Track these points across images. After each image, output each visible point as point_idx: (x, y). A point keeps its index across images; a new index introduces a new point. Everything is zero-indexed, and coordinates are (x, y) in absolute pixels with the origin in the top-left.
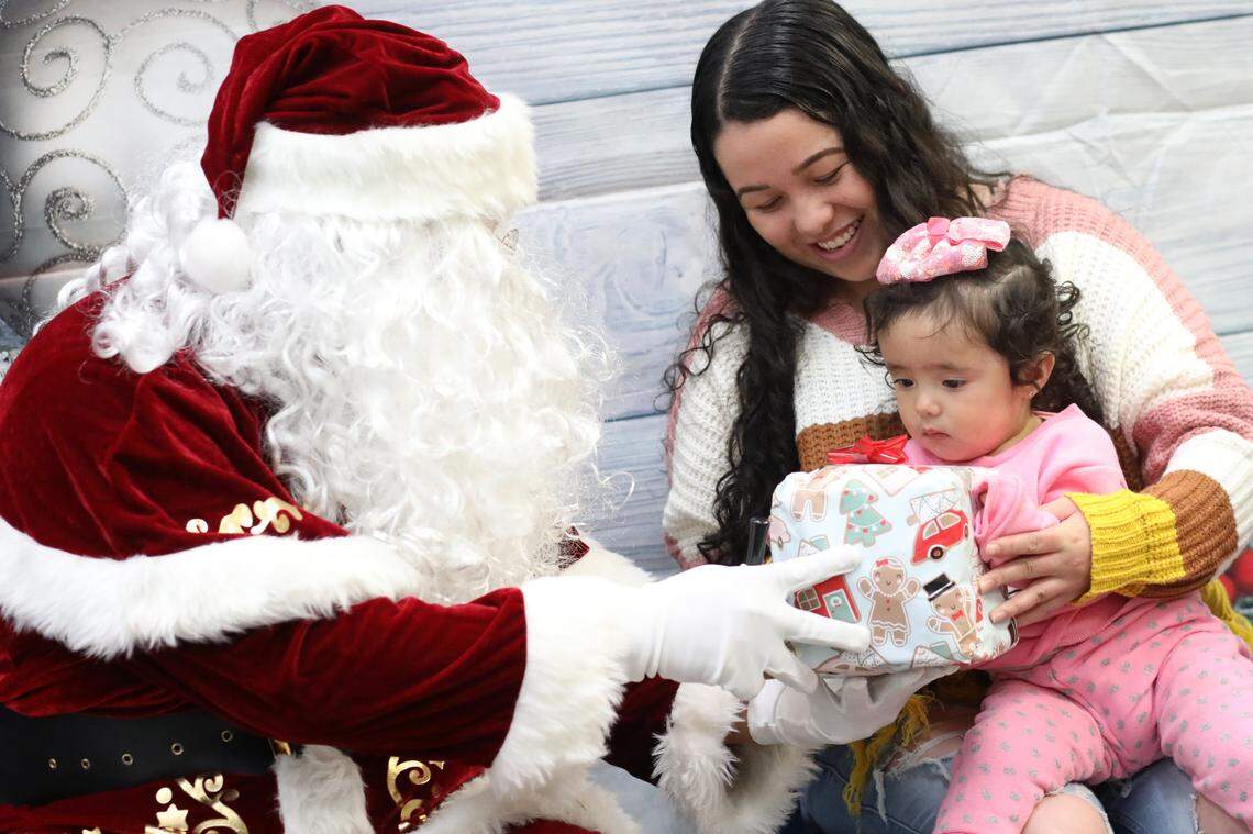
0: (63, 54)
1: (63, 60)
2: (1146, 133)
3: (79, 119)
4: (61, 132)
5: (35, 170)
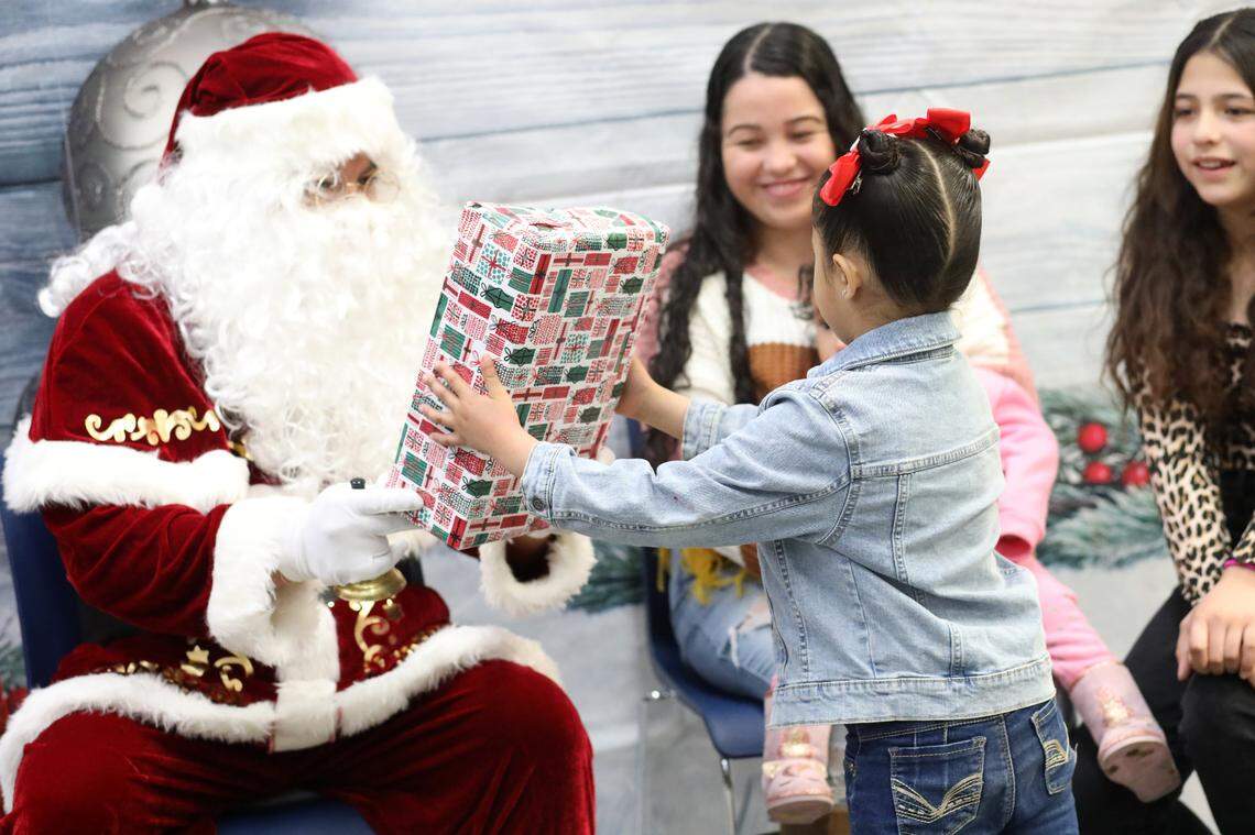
0: (154, 88)
1: (153, 93)
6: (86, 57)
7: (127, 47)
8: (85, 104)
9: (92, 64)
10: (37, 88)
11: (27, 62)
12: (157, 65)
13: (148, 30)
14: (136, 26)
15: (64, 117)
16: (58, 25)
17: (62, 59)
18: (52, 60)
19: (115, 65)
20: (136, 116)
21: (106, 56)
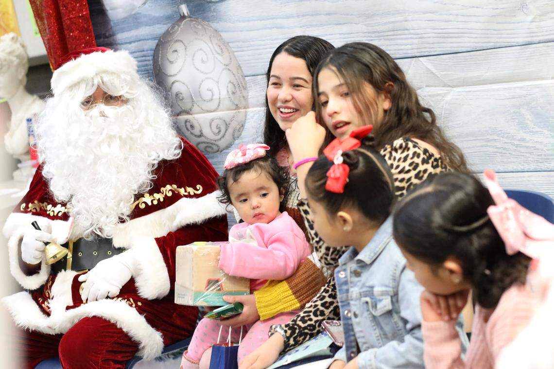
0: (176, 51)
1: (176, 53)
2: (439, 95)
3: (180, 71)
4: (176, 75)
5: (172, 86)
6: (154, 39)
7: (167, 34)
8: (156, 58)
9: (157, 41)
10: (144, 51)
11: (140, 41)
12: (177, 41)
13: (173, 27)
14: (169, 25)
15: (151, 62)
16: (146, 25)
17: (148, 40)
18: (146, 40)
19: (163, 41)
20: (171, 62)
21: (160, 37)
